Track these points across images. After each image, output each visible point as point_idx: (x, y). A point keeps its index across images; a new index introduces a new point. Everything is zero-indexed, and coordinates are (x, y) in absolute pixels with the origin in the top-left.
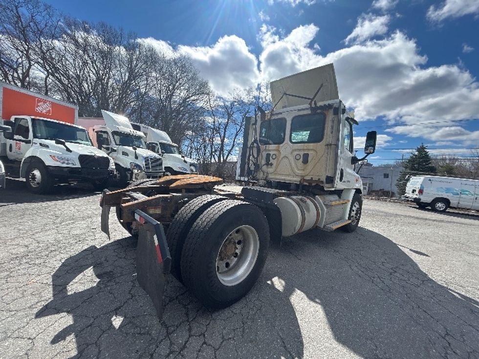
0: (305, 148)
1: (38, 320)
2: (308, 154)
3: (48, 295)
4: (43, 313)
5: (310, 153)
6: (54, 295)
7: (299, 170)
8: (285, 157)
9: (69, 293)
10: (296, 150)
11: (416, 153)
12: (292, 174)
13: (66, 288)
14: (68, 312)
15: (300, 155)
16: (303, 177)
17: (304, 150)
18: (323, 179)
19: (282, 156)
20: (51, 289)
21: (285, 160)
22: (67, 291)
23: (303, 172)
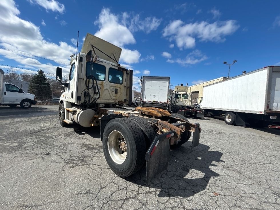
0: (116, 86)
1: (219, 174)
2: (117, 89)
3: (212, 180)
4: (217, 175)
5: (118, 89)
6: (210, 178)
7: (114, 97)
8: (106, 89)
9: (204, 174)
10: (112, 86)
11: (38, 74)
12: (111, 99)
13: (204, 177)
14: (209, 169)
15: (114, 89)
16: (115, 100)
17: (115, 87)
18: (123, 101)
19: (105, 89)
20: (210, 182)
21: (106, 91)
22: (204, 176)
23: (116, 98)
